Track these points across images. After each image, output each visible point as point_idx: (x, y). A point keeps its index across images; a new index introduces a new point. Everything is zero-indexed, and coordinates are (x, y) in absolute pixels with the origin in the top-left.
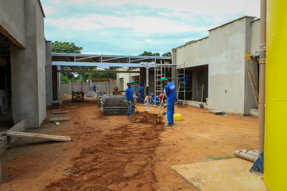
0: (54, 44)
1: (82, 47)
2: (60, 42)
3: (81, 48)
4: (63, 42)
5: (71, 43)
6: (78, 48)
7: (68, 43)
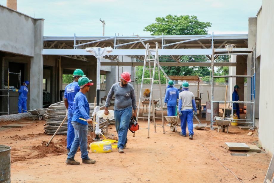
0: (166, 20)
1: (209, 23)
2: (175, 16)
3: (209, 25)
4: (179, 16)
5: (192, 17)
6: (203, 23)
7: (186, 18)
